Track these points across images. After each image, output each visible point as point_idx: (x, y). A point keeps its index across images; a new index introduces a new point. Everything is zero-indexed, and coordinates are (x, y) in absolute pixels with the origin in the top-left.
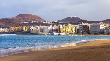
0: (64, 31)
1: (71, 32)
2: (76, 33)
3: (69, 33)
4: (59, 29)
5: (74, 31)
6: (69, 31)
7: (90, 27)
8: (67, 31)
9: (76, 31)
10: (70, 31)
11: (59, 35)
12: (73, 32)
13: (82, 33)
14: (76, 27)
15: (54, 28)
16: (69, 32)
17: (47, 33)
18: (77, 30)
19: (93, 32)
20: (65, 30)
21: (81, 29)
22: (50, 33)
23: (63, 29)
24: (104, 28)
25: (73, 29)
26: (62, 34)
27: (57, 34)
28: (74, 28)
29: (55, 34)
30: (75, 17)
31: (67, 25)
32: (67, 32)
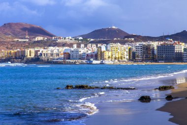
0: (109, 57)
1: (121, 58)
2: (129, 60)
3: (119, 61)
4: (99, 53)
5: (128, 57)
6: (117, 56)
8: (114, 56)
9: (129, 57)
10: (120, 56)
11: (102, 63)
12: (124, 58)
13: (142, 61)
14: (130, 49)
15: (89, 52)
16: (118, 58)
17: (80, 61)
18: (131, 54)
19: (163, 58)
20: (110, 55)
21: (139, 53)
22: (84, 61)
23: (107, 53)
24: (183, 51)
25: (125, 52)
27: (98, 62)
28: (127, 50)
29: (95, 62)
31: (114, 45)
32: (115, 58)
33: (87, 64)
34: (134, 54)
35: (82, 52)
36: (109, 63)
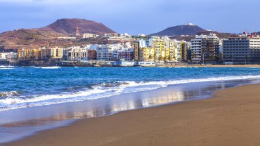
0: (150, 57)
1: (169, 58)
2: (183, 60)
3: (166, 62)
4: (137, 51)
6: (163, 56)
7: (220, 44)
8: (158, 55)
9: (183, 56)
12: (174, 57)
13: (201, 62)
15: (124, 49)
16: (165, 58)
18: (186, 53)
19: (231, 58)
20: (152, 53)
22: (109, 62)
23: (148, 50)
26: (144, 64)
27: (132, 63)
29: (125, 63)
30: (191, 24)
31: (159, 40)
32: (160, 58)
33: (113, 66)
34: (189, 52)
35: (112, 50)
36: (148, 65)
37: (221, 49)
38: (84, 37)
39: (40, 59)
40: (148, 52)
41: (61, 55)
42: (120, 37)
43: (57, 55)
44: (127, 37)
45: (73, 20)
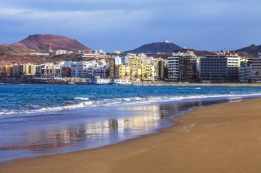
0: (126, 75)
1: (145, 76)
2: (159, 78)
3: (142, 80)
4: (112, 68)
5: (156, 75)
6: (140, 73)
7: (198, 62)
8: (134, 73)
12: (151, 75)
16: (141, 76)
17: (78, 79)
19: (208, 76)
20: (128, 70)
21: (173, 69)
22: (84, 80)
23: (124, 68)
24: (239, 66)
25: (153, 68)
26: (120, 82)
27: (107, 81)
28: (156, 64)
29: (100, 81)
30: (167, 41)
31: (135, 57)
32: (136, 76)
33: (88, 83)
34: (166, 70)
35: (87, 67)
36: (124, 83)
37: (198, 67)
38: (57, 54)
39: (11, 76)
40: (124, 70)
41: (34, 72)
42: (95, 54)
43: (30, 72)
44: (102, 54)
45: (46, 35)
